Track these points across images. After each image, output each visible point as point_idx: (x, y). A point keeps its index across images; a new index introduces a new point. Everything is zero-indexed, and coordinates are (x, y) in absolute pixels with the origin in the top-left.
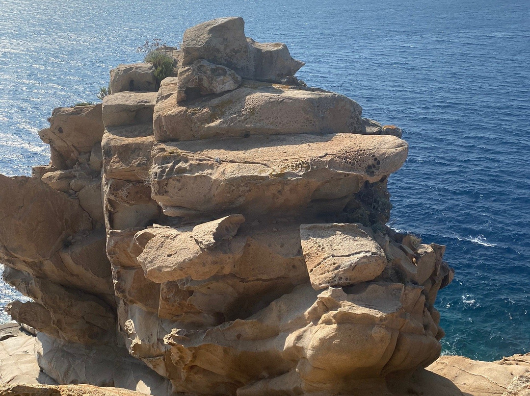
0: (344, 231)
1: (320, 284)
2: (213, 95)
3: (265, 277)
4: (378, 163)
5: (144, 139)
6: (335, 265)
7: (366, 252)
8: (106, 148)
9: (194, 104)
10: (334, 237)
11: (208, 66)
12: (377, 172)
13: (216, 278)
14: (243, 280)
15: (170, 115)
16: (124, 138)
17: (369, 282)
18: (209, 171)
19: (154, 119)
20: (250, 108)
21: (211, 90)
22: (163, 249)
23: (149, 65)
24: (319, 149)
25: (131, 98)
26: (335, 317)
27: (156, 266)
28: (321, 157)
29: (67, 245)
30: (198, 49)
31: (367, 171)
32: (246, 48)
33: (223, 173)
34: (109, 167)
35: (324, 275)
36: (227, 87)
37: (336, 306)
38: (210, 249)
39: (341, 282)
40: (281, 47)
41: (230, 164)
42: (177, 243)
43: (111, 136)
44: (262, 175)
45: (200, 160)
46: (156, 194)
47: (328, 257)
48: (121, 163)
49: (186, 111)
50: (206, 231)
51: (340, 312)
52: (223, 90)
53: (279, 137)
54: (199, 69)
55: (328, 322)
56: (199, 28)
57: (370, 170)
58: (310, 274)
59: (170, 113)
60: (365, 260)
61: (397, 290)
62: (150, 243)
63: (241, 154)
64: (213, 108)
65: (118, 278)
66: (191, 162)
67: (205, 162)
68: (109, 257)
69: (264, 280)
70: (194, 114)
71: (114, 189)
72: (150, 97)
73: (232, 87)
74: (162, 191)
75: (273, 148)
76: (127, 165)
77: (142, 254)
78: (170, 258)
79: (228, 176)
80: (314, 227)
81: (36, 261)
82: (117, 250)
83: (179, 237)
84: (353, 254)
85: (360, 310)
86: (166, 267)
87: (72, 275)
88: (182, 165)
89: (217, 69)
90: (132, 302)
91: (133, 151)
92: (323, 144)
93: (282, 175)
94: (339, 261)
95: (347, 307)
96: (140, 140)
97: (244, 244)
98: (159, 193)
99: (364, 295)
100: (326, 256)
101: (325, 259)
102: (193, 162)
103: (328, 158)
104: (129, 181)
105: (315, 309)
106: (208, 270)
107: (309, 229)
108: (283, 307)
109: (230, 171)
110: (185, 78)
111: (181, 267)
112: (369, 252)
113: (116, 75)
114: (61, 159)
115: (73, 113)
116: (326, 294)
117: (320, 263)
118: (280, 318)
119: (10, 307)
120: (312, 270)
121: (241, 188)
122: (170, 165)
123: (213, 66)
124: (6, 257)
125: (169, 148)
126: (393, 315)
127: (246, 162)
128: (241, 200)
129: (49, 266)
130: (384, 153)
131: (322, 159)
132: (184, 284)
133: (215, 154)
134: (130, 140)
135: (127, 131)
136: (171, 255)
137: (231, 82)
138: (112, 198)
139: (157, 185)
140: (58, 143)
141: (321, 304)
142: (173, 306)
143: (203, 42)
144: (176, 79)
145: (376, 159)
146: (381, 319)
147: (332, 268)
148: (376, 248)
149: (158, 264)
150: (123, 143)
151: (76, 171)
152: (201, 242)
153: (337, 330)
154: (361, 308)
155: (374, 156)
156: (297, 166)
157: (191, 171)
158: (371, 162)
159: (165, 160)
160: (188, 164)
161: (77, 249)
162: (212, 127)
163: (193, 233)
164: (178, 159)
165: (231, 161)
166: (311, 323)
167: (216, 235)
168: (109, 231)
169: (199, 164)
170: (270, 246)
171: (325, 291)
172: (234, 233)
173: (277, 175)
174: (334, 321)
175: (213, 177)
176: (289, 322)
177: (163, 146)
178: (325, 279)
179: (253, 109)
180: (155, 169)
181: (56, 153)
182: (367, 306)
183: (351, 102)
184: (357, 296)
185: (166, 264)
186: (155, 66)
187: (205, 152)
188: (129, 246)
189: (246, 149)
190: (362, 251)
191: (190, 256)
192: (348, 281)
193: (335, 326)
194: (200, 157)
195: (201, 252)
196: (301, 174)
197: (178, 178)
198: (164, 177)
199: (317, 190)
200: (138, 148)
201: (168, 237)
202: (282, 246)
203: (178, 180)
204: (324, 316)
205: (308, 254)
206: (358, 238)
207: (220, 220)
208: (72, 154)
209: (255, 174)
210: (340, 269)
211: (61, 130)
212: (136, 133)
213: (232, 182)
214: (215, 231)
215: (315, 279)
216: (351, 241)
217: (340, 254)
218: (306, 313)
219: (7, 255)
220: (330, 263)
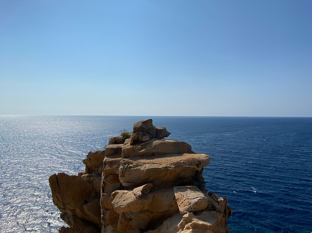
0: (191, 189)
1: (184, 211)
2: (142, 142)
3: (160, 211)
4: (200, 163)
5: (118, 159)
6: (189, 203)
7: (200, 197)
8: (105, 162)
9: (136, 145)
10: (187, 191)
11: (141, 133)
12: (200, 166)
13: (141, 212)
14: (152, 213)
15: (128, 149)
16: (111, 159)
17: (203, 211)
18: (140, 167)
19: (122, 150)
20: (154, 145)
21: (142, 140)
22: (122, 198)
23: (122, 136)
24: (179, 158)
25: (115, 146)
26: (191, 225)
27: (118, 205)
28: (180, 161)
29: (86, 202)
30: (138, 128)
31: (197, 166)
32: (153, 128)
33: (145, 167)
34: (105, 169)
35: (185, 207)
36: (147, 139)
37: (191, 221)
38: (140, 197)
39: (192, 210)
40: (164, 128)
41: (148, 164)
42: (127, 195)
43: (107, 158)
44: (159, 167)
45: (137, 163)
46: (121, 177)
47: (186, 199)
48: (109, 167)
49: (133, 147)
50: (138, 190)
51: (193, 223)
52: (146, 140)
53: (164, 155)
54: (138, 134)
55: (188, 228)
56: (139, 122)
57: (198, 165)
58: (179, 207)
59: (127, 148)
60: (200, 201)
61: (214, 214)
62: (117, 196)
63: (151, 161)
64: (142, 146)
65: (103, 214)
66: (134, 164)
67: (139, 164)
68: (101, 205)
69: (160, 212)
70: (136, 148)
71: (106, 177)
72: (121, 145)
73: (149, 139)
74: (123, 176)
75: (162, 158)
76: (111, 168)
77: (114, 201)
78: (124, 202)
79: (147, 168)
80: (179, 187)
81: (73, 209)
82: (104, 202)
83: (128, 193)
84: (195, 198)
85: (201, 222)
86: (122, 205)
87: (86, 215)
88: (131, 165)
89: (144, 134)
90: (108, 225)
91: (114, 163)
92: (180, 157)
93: (166, 167)
94: (190, 201)
95: (195, 221)
96: (116, 159)
97: (152, 196)
98: (122, 176)
99: (201, 216)
100: (185, 199)
101: (185, 200)
102: (135, 164)
103: (182, 161)
104: (111, 174)
105: (182, 223)
106: (138, 207)
107: (177, 188)
108: (169, 224)
109: (148, 167)
110: (133, 137)
111: (129, 205)
112: (201, 197)
113: (111, 140)
114: (89, 170)
115: (95, 153)
116: (186, 216)
117: (183, 202)
118: (167, 229)
119: (61, 229)
120: (180, 205)
121: (151, 173)
122: (126, 165)
123: (143, 133)
124: (63, 207)
125: (126, 160)
126: (214, 225)
127: (153, 163)
128: (151, 178)
129: (78, 211)
130: (202, 159)
131: (180, 162)
132: (128, 215)
133: (143, 161)
134: (113, 159)
135: (112, 157)
136: (125, 201)
137: (148, 138)
138: (105, 181)
139: (121, 173)
140: (89, 164)
141: (184, 220)
142: (124, 226)
143: (140, 126)
144: (130, 139)
145: (199, 162)
146: (210, 226)
147: (188, 204)
148: (204, 196)
149: (119, 204)
150: (111, 160)
151: (93, 174)
152: (136, 195)
153: (192, 231)
154: (201, 221)
155: (198, 160)
156: (172, 164)
157: (134, 167)
158: (198, 163)
159: (125, 164)
160: (133, 165)
161: (89, 204)
162: (142, 152)
163: (133, 191)
164: (129, 163)
165: (148, 163)
166: (181, 230)
167: (142, 191)
168: (102, 194)
169: (137, 165)
170: (162, 197)
171: (186, 214)
172: (149, 191)
173: (165, 167)
174: (191, 227)
175: (141, 169)
176: (171, 230)
177: (124, 159)
178: (185, 208)
179: (155, 145)
180: (121, 167)
181: (87, 168)
182: (203, 221)
183: (187, 144)
184: (199, 216)
185: (123, 204)
186: (124, 136)
187: (139, 161)
188: (109, 200)
189: (153, 159)
190: (199, 197)
191: (132, 201)
192: (194, 210)
193: (191, 230)
194: (137, 162)
195: (136, 199)
196: (173, 167)
197: (129, 170)
198: (124, 170)
199: (179, 174)
200: (115, 162)
201: (124, 193)
202: (167, 197)
203: (129, 171)
204: (186, 226)
205: (178, 199)
206: (196, 192)
207: (144, 186)
208: (93, 168)
209: (157, 167)
210: (191, 204)
211: (90, 159)
212: (115, 157)
213: (148, 170)
214: (142, 190)
215: (181, 209)
216: (194, 193)
217: (190, 198)
218: (178, 225)
219: (63, 206)
220: (187, 202)
